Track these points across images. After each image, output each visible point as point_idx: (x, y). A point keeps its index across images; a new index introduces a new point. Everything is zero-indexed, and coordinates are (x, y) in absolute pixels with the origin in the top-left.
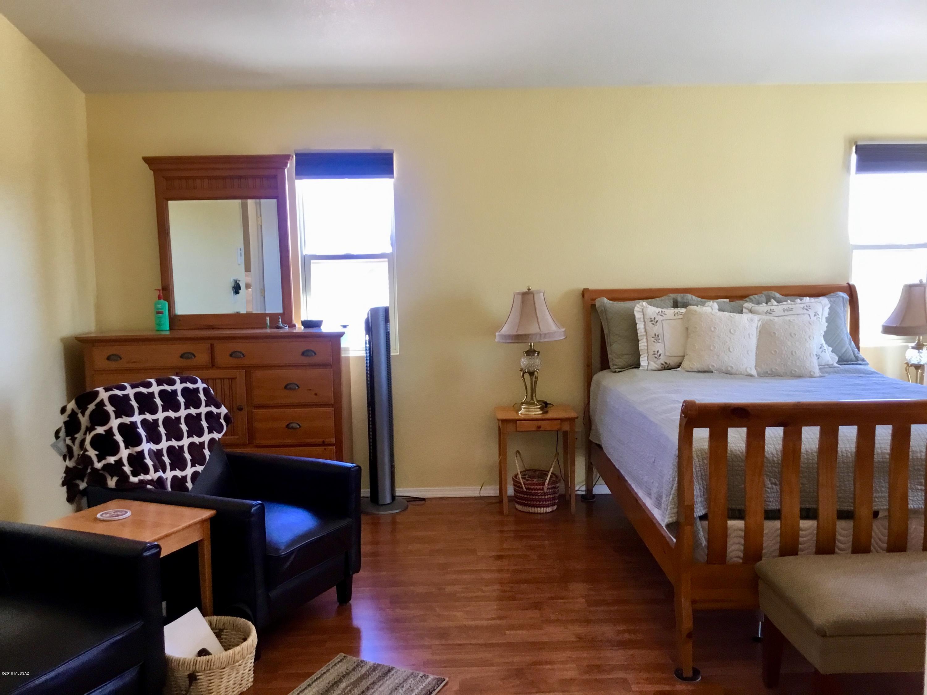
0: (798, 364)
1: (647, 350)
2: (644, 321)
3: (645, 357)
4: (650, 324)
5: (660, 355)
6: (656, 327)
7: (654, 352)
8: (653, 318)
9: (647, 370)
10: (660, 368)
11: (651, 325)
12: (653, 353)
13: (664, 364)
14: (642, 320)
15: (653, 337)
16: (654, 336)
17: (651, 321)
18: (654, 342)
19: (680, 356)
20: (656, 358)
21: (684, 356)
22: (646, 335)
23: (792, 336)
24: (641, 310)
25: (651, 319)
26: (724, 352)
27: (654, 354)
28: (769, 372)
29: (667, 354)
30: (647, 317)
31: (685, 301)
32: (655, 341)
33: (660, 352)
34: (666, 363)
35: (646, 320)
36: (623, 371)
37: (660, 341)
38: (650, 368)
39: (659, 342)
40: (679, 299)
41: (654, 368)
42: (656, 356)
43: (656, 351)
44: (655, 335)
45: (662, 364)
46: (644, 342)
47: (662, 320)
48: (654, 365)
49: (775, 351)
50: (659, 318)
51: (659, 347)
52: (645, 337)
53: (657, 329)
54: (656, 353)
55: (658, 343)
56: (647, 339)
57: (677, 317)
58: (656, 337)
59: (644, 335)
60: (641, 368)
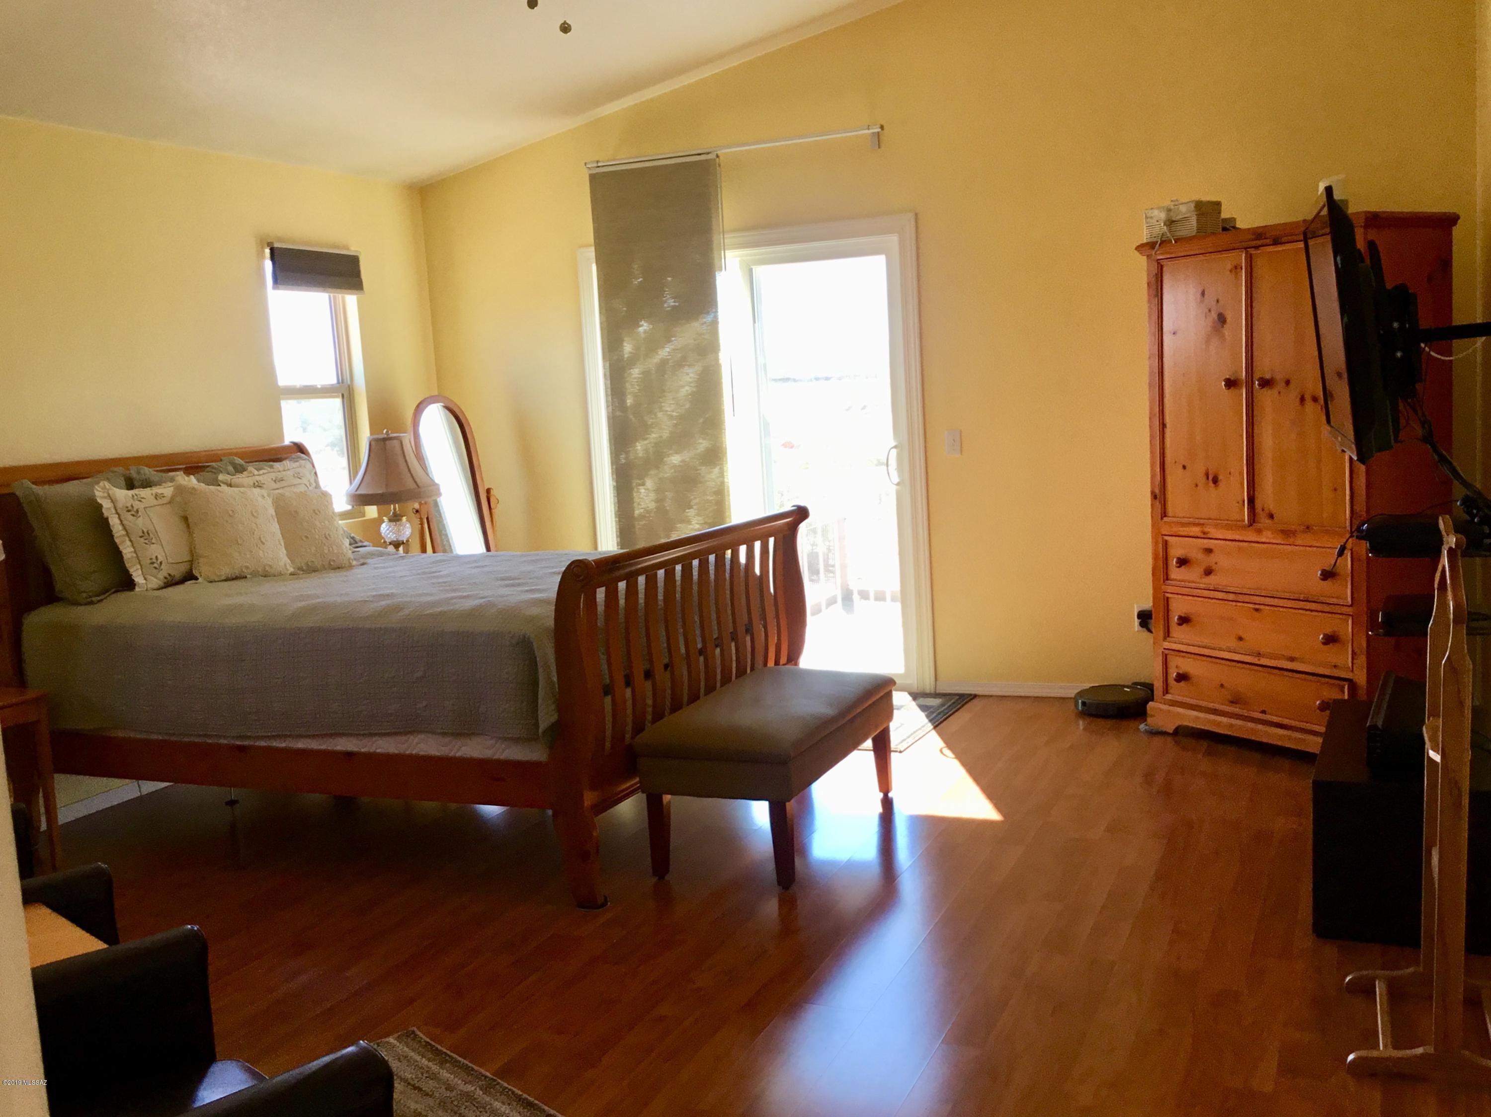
0: (335, 551)
1: (138, 557)
2: (117, 513)
3: (137, 569)
4: (128, 516)
5: (161, 563)
6: (140, 519)
7: (151, 559)
8: (129, 505)
9: (147, 590)
10: (162, 584)
11: (132, 517)
12: (149, 561)
13: (168, 577)
14: (114, 511)
15: (141, 537)
16: (141, 534)
17: (129, 511)
18: (146, 544)
19: (186, 562)
20: (155, 568)
21: (192, 561)
22: (128, 534)
23: (316, 514)
24: (106, 495)
25: (127, 507)
26: (257, 546)
27: (153, 563)
28: (304, 568)
29: (170, 560)
30: (120, 505)
31: (144, 477)
32: (146, 541)
33: (160, 559)
34: (170, 575)
35: (119, 511)
36: (106, 598)
37: (153, 541)
38: (150, 586)
39: (153, 543)
40: (134, 475)
41: (156, 586)
42: (155, 565)
43: (154, 557)
44: (143, 532)
45: (166, 578)
46: (128, 546)
47: (144, 508)
48: (155, 582)
49: (307, 537)
50: (137, 505)
51: (155, 551)
52: (127, 539)
53: (141, 523)
54: (154, 560)
55: (152, 545)
56: (131, 541)
57: (160, 502)
58: (145, 535)
59: (124, 535)
60: (137, 589)
